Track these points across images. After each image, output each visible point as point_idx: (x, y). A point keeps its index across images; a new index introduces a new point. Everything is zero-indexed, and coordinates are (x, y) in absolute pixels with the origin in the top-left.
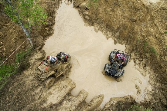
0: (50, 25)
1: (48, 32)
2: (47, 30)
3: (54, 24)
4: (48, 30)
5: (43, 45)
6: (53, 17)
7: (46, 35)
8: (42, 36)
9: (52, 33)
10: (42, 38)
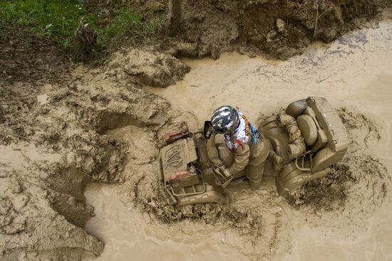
0: (304, 27)
1: (273, 38)
2: (276, 29)
3: (325, 40)
4: (280, 34)
5: (212, 55)
6: (348, 19)
7: (254, 38)
8: (240, 28)
9: (279, 56)
10: (233, 32)
